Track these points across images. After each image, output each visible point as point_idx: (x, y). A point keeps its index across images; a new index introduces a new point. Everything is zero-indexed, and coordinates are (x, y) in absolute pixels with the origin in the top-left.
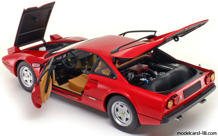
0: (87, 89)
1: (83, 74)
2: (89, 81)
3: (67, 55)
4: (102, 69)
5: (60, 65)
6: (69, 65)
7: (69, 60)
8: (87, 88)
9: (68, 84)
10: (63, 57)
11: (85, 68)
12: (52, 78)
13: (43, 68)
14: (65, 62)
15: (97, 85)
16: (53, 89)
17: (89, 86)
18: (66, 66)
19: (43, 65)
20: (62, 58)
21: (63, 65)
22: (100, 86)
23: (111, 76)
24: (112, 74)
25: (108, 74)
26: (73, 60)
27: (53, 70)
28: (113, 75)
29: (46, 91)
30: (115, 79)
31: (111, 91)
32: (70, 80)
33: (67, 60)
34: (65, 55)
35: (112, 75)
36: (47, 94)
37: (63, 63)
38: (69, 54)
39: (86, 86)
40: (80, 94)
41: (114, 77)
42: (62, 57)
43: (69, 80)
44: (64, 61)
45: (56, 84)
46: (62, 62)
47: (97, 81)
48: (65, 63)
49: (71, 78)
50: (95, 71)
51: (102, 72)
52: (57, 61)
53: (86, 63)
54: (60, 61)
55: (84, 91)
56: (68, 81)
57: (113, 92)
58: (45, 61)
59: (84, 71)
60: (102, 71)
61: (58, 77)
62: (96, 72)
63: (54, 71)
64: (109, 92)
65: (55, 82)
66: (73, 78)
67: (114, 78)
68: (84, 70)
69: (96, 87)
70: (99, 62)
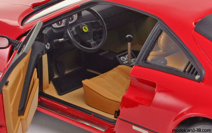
0: (127, 107)
1: (119, 66)
2: (132, 86)
3: (80, 14)
4: (167, 55)
5: (62, 42)
6: (84, 43)
7: (86, 29)
8: (127, 102)
9: (80, 90)
10: (70, 23)
11: (127, 50)
12: (40, 76)
13: (17, 49)
14: (75, 33)
15: (153, 94)
16: (41, 103)
17: (132, 97)
18: (78, 45)
19: (16, 41)
20: (67, 26)
21: (69, 41)
22: (160, 98)
23: (189, 71)
24: (192, 66)
25: (182, 68)
26: (94, 30)
27: (43, 54)
28: (194, 69)
29: (22, 111)
30: (199, 81)
31: (188, 111)
32: (85, 82)
33: (79, 29)
34: (75, 17)
35: (192, 71)
36: (22, 117)
37: (68, 37)
38: (85, 13)
39: (124, 98)
40: (112, 117)
41: (196, 74)
42: (67, 23)
43: (83, 81)
44: (72, 32)
45: (51, 91)
46: (67, 34)
47: (153, 85)
48: (74, 36)
49: (90, 76)
50: (149, 59)
51: (166, 62)
52: (54, 31)
53: (130, 37)
54: (61, 33)
55: (121, 110)
56: (81, 85)
57: (193, 114)
58: (22, 32)
59: (124, 59)
60: (166, 58)
61: (58, 73)
62: (153, 63)
63: (45, 57)
64: (183, 114)
65: (48, 87)
66: (96, 75)
67: (197, 77)
68: (124, 55)
69: (150, 101)
70: (159, 35)
